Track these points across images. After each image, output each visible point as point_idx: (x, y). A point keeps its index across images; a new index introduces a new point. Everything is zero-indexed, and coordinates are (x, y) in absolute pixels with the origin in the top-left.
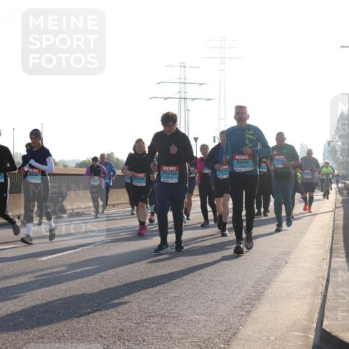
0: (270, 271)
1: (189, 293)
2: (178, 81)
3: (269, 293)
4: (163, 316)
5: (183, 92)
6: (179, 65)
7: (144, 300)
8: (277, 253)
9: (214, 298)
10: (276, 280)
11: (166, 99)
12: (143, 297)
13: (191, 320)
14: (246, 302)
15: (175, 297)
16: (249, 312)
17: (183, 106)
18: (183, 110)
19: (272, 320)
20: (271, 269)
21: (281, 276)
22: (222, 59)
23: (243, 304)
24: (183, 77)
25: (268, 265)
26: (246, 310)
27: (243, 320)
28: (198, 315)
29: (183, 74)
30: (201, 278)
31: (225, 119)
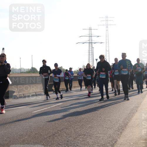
0: (130, 115)
1: (96, 125)
2: (88, 35)
3: (130, 124)
4: (85, 135)
5: (90, 40)
6: (89, 29)
7: (77, 128)
8: (133, 107)
9: (106, 127)
10: (132, 119)
11: (84, 43)
12: (76, 127)
13: (97, 137)
14: (120, 128)
15: (90, 127)
16: (121, 133)
17: (91, 46)
18: (91, 48)
19: (131, 136)
20: (130, 114)
21: (135, 117)
22: (107, 26)
23: (119, 129)
24: (90, 34)
25: (129, 112)
26: (120, 132)
27: (119, 136)
28: (100, 134)
29: (90, 33)
30: (100, 118)
31: (109, 51)
